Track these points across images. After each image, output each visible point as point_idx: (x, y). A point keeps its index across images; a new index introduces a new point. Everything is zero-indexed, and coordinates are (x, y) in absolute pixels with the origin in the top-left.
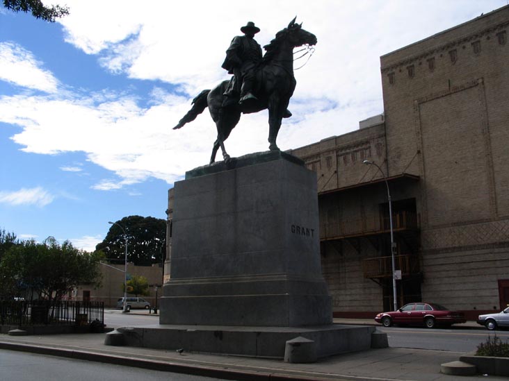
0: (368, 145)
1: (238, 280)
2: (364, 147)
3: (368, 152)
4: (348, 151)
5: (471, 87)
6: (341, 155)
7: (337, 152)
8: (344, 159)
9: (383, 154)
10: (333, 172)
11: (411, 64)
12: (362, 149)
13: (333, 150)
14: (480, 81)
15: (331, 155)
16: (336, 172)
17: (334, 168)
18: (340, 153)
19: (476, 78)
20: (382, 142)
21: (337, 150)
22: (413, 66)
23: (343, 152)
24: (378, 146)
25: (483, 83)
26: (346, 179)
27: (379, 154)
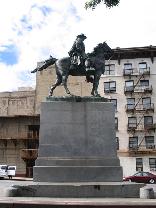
0: (26, 99)
1: (90, 158)
2: (24, 99)
3: (25, 102)
4: (15, 99)
5: (76, 85)
6: (11, 101)
7: (9, 99)
8: (12, 103)
9: (33, 104)
10: (6, 108)
11: (51, 69)
12: (22, 100)
13: (7, 98)
14: (80, 83)
15: (6, 99)
16: (7, 108)
17: (7, 106)
18: (11, 100)
19: (78, 81)
20: (33, 99)
21: (9, 98)
22: (52, 70)
23: (13, 99)
24: (31, 100)
25: (81, 84)
26: (12, 112)
27: (31, 104)
